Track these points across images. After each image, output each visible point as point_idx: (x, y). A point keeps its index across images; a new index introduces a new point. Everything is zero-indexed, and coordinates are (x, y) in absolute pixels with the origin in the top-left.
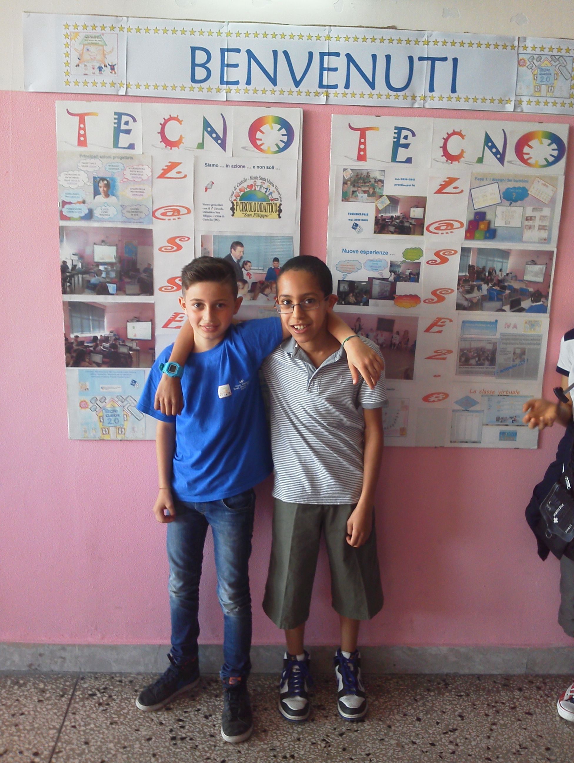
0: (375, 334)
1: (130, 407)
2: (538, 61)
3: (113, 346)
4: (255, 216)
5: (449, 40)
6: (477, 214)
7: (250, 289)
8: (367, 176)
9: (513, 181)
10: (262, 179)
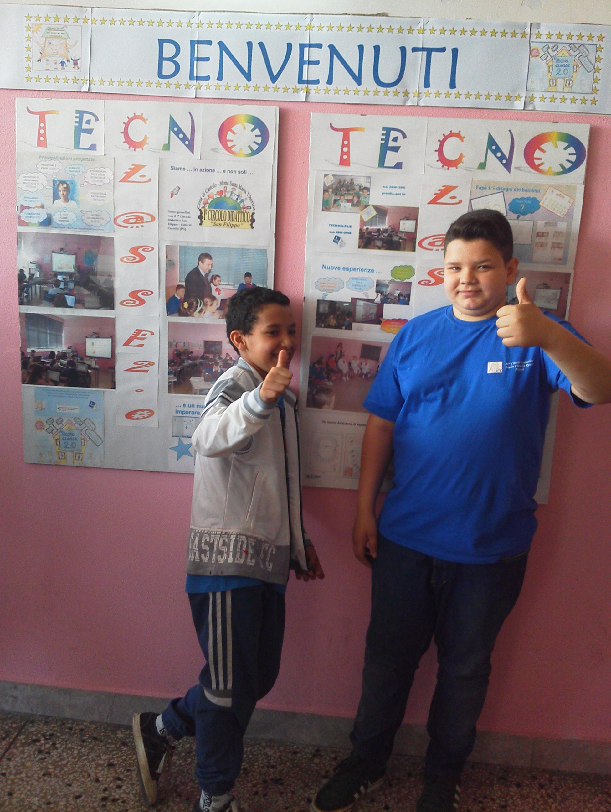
0: (358, 362)
1: (88, 431)
2: (553, 51)
3: (71, 363)
4: (225, 226)
5: (449, 28)
7: (219, 306)
8: (351, 183)
9: (521, 190)
10: (233, 185)
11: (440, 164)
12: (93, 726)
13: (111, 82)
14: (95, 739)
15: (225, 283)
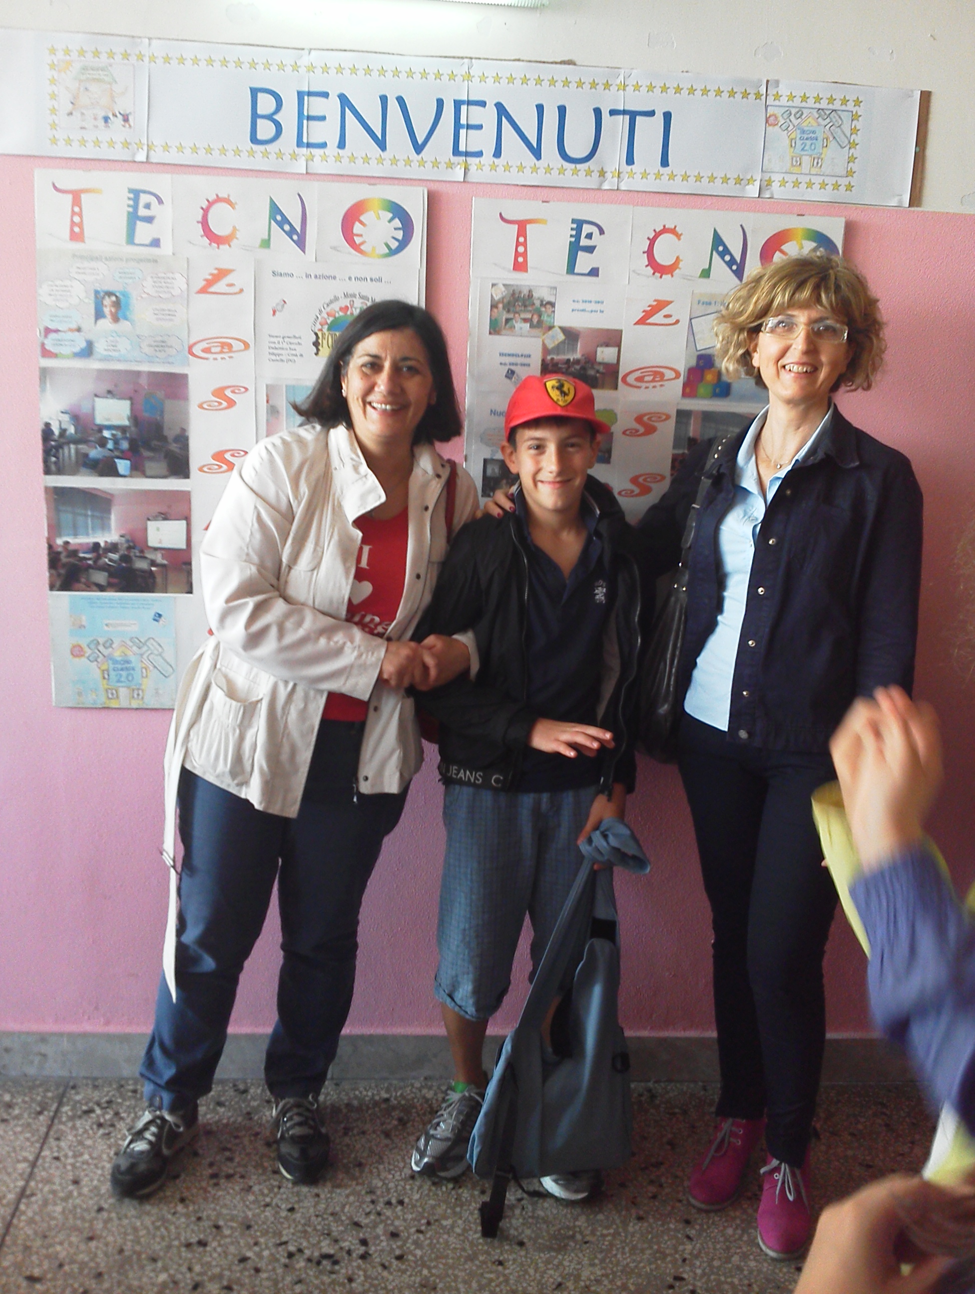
1: (152, 656)
2: (797, 118)
3: (125, 558)
5: (659, 84)
6: (700, 357)
8: (529, 296)
10: (362, 297)
11: (650, 270)
13: (181, 148)
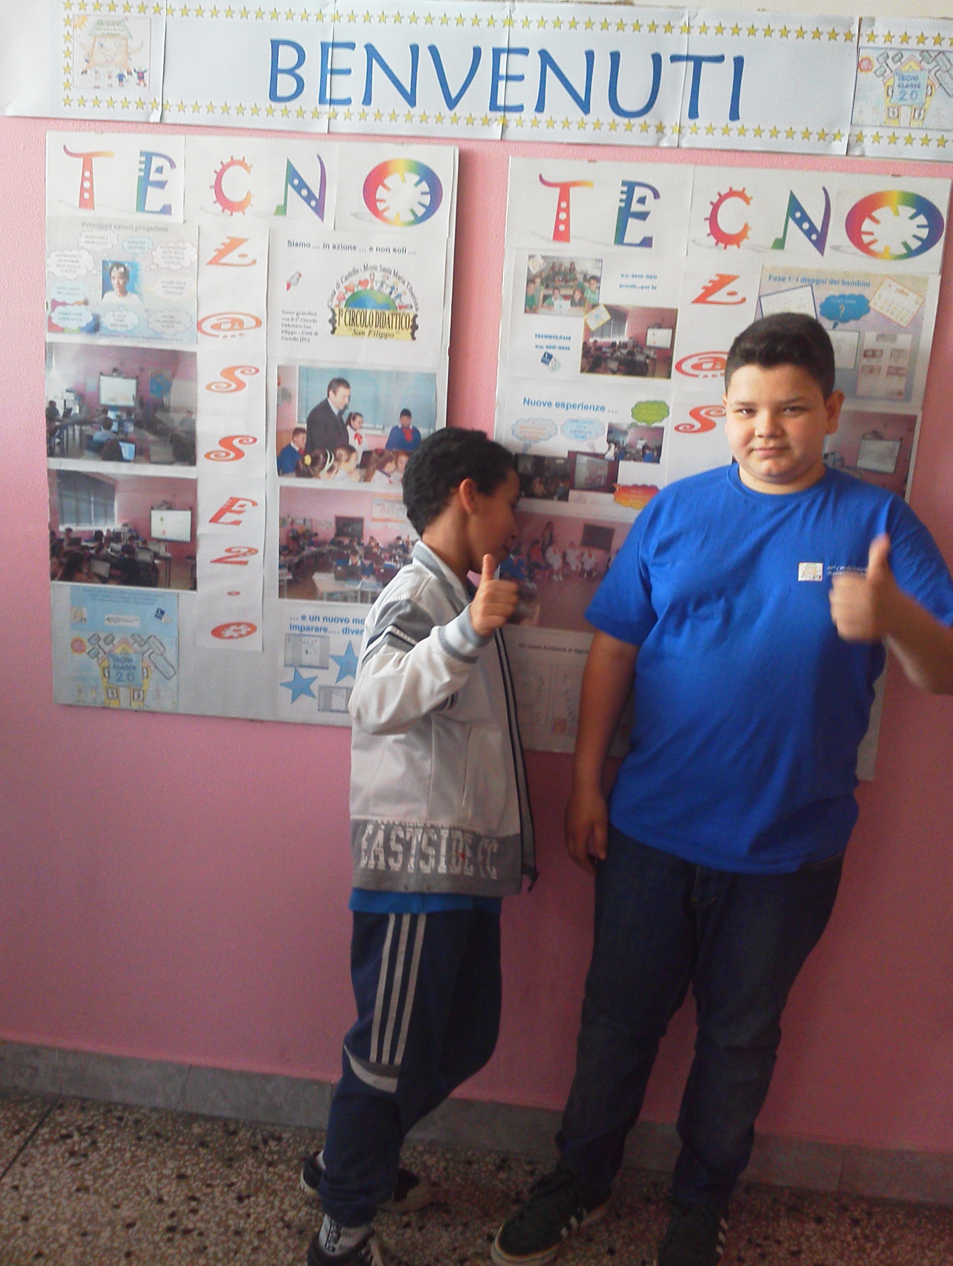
0: (578, 552)
1: (153, 655)
2: (895, 63)
3: (128, 549)
4: (371, 335)
5: (729, 24)
7: (359, 462)
8: (570, 269)
9: (841, 283)
10: (384, 270)
11: (712, 240)
12: (155, 1116)
13: (196, 108)
14: (158, 1135)
15: (370, 425)
